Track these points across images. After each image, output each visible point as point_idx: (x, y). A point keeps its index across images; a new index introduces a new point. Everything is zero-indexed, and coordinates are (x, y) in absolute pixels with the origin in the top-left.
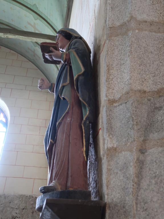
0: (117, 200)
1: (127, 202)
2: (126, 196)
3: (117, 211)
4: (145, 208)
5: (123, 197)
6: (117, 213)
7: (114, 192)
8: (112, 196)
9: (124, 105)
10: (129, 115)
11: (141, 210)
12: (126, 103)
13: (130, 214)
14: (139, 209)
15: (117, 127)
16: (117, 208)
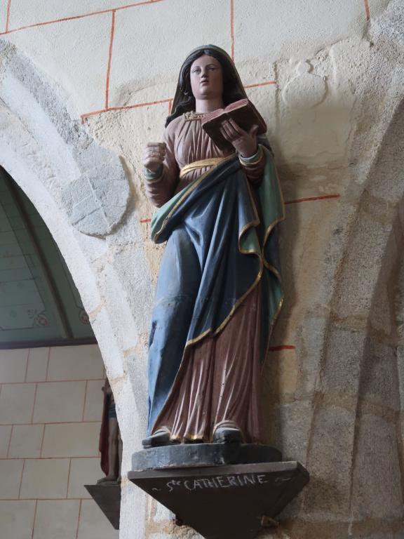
0: (323, 475)
1: (339, 480)
2: (339, 473)
3: (323, 491)
4: (361, 493)
5: (333, 473)
6: (323, 494)
7: (318, 463)
8: (314, 467)
9: (349, 333)
10: (355, 354)
11: (356, 494)
12: (354, 332)
13: (345, 497)
14: (354, 492)
15: (332, 363)
16: (322, 486)
